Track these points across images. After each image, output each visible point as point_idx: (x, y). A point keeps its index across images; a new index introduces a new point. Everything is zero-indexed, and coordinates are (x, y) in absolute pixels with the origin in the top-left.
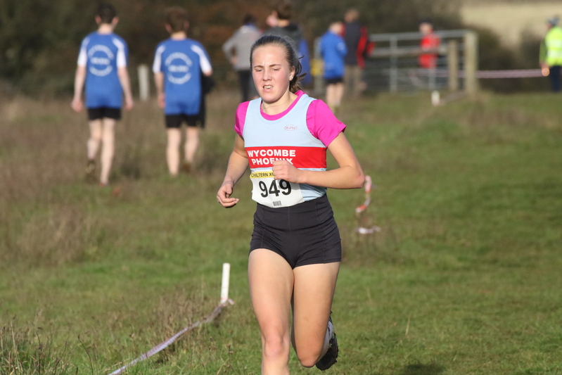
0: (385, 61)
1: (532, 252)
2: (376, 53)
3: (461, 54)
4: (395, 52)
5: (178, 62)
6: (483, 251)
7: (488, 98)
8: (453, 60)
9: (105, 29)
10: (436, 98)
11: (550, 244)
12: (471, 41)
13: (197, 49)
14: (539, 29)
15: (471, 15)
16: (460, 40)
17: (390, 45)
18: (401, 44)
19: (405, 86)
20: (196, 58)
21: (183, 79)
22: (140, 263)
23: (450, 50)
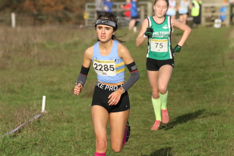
3: (146, 11)
8: (142, 14)
16: (146, 5)
17: (117, 7)
23: (141, 9)
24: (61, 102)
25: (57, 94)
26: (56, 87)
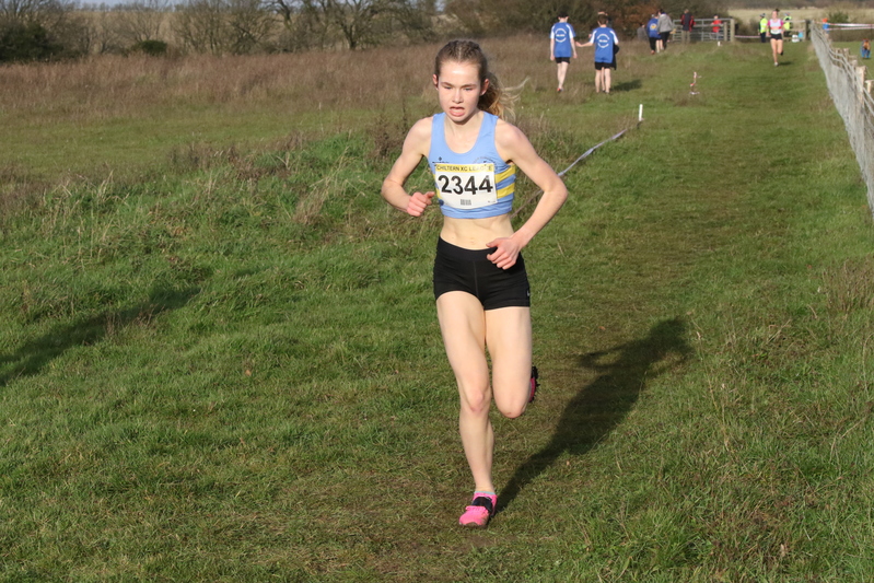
0: (700, 29)
1: (757, 103)
2: (695, 26)
3: (729, 27)
4: (703, 25)
5: (603, 38)
6: (739, 102)
7: (739, 44)
8: (725, 29)
9: (562, 20)
10: (719, 43)
11: (764, 100)
12: (732, 22)
13: (612, 32)
14: (757, 19)
15: (731, 12)
16: (729, 22)
17: (701, 23)
18: (706, 23)
19: (707, 39)
20: (611, 36)
21: (605, 46)
22: (606, 104)
23: (725, 26)
24: (655, 110)
25: (652, 103)
26: (650, 97)
